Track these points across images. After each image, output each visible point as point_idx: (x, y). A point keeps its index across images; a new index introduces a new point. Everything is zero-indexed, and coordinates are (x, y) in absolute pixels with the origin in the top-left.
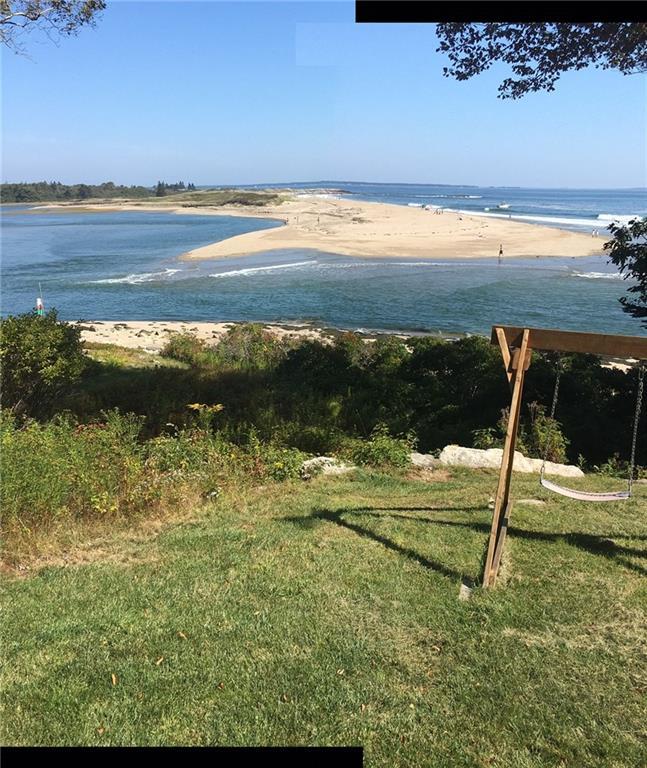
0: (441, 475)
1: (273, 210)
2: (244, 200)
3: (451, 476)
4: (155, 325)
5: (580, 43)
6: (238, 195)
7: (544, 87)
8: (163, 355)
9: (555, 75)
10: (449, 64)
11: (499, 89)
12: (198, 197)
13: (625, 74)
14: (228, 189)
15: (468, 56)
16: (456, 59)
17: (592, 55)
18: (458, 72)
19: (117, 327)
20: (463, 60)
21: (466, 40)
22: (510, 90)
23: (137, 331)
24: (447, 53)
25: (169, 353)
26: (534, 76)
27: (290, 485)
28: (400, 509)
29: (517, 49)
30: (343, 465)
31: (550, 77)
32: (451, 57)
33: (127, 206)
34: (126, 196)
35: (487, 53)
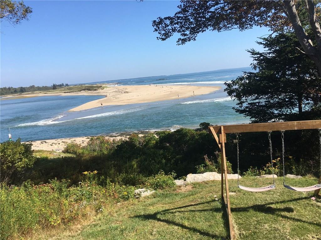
0: (189, 188)
1: (100, 92)
2: (89, 89)
3: (193, 187)
4: (58, 140)
5: (202, 24)
6: (86, 87)
7: (192, 40)
8: (63, 152)
9: (196, 35)
10: (159, 36)
11: (177, 42)
12: (70, 89)
13: (219, 32)
14: (82, 85)
15: (165, 32)
16: (161, 34)
17: (207, 27)
18: (162, 38)
19: (42, 143)
20: (163, 34)
21: (164, 27)
22: (181, 42)
23: (51, 144)
24: (157, 32)
25: (66, 151)
26: (188, 36)
27: (131, 201)
28: (180, 208)
29: (181, 28)
30: (149, 191)
31: (194, 36)
32: (159, 33)
33: (41, 94)
34: (40, 90)
35: (171, 30)
